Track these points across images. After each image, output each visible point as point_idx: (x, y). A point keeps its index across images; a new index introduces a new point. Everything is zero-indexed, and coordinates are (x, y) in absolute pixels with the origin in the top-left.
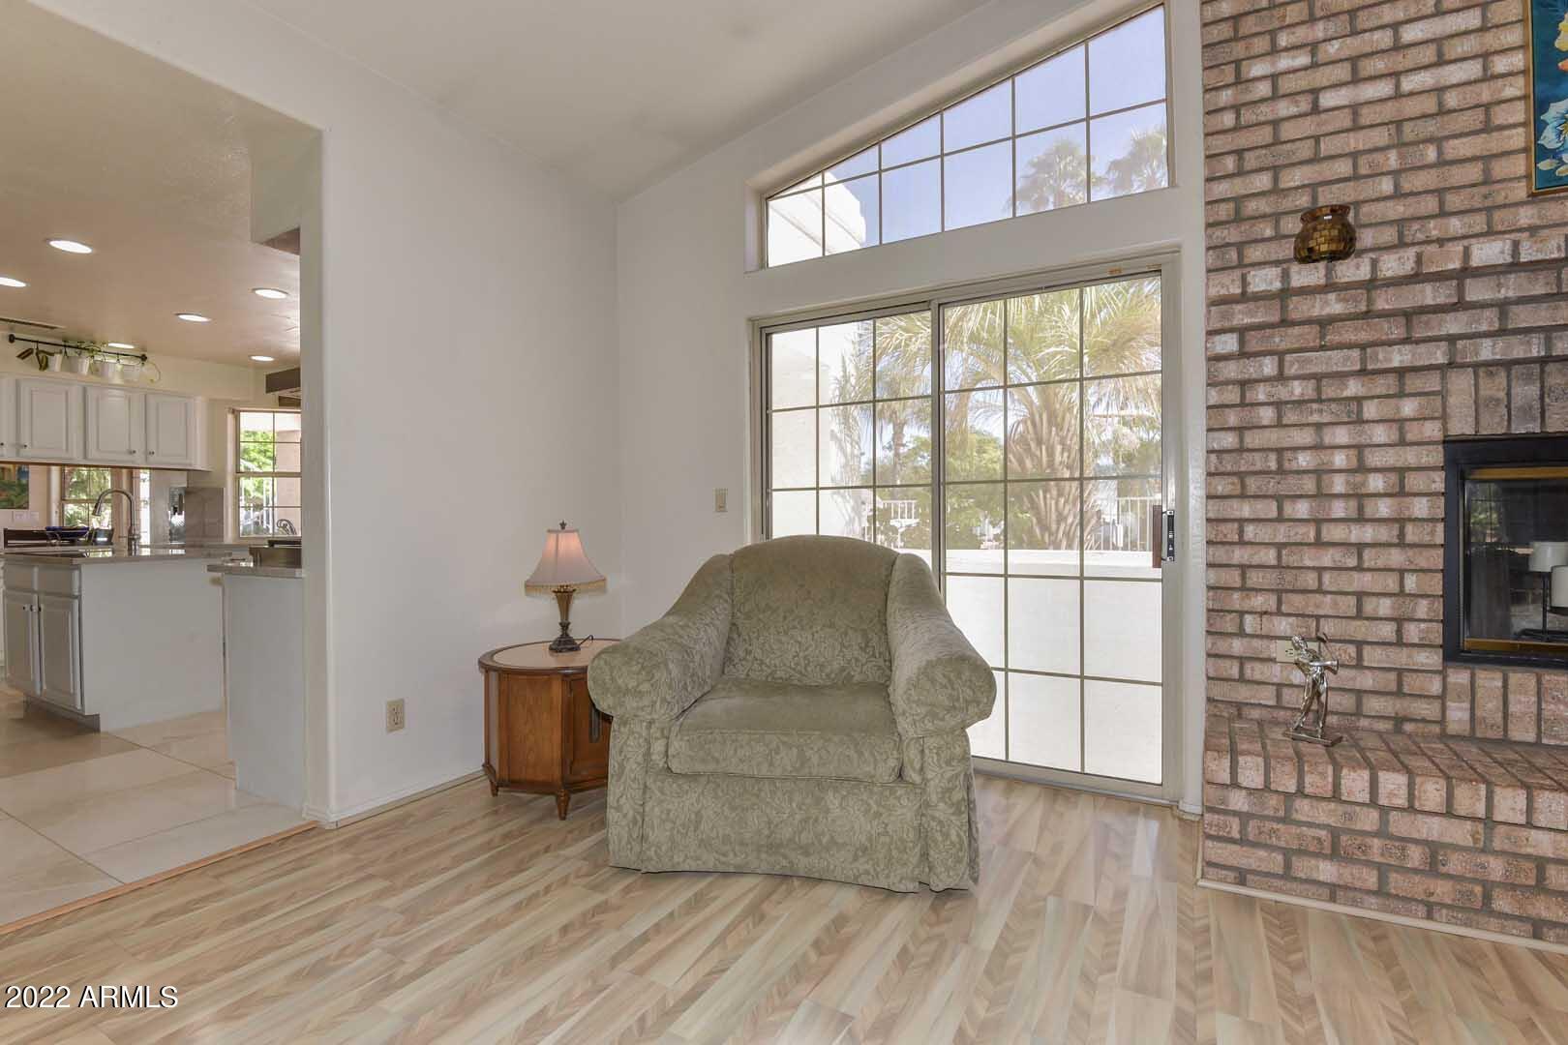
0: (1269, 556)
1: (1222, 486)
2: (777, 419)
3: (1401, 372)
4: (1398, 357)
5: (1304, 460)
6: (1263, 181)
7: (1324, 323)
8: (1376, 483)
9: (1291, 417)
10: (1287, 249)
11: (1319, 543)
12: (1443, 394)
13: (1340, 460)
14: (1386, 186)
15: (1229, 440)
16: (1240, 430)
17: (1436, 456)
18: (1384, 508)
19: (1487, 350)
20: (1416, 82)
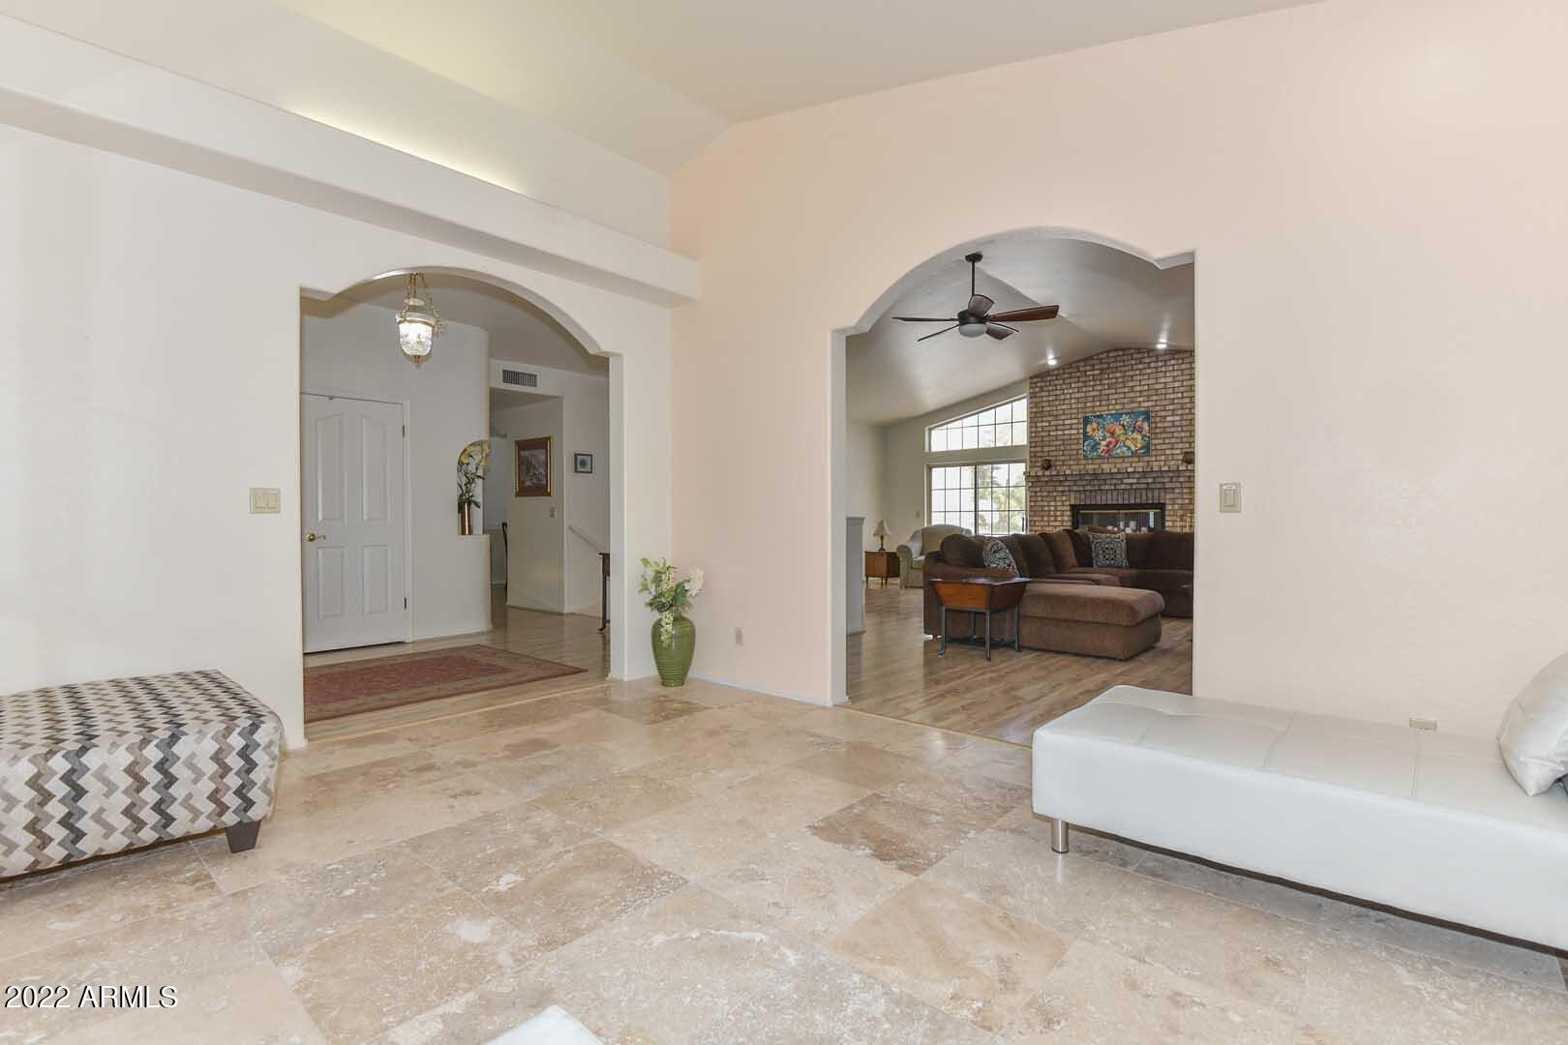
2: (933, 493)
3: (1062, 491)
4: (1060, 489)
5: (1046, 508)
7: (1047, 482)
8: (1058, 513)
9: (1044, 499)
10: (1042, 464)
11: (1049, 526)
12: (1070, 496)
13: (1052, 508)
14: (1059, 453)
15: (1033, 504)
16: (1035, 502)
17: (1068, 508)
18: (1059, 519)
19: (1075, 488)
20: (1066, 432)
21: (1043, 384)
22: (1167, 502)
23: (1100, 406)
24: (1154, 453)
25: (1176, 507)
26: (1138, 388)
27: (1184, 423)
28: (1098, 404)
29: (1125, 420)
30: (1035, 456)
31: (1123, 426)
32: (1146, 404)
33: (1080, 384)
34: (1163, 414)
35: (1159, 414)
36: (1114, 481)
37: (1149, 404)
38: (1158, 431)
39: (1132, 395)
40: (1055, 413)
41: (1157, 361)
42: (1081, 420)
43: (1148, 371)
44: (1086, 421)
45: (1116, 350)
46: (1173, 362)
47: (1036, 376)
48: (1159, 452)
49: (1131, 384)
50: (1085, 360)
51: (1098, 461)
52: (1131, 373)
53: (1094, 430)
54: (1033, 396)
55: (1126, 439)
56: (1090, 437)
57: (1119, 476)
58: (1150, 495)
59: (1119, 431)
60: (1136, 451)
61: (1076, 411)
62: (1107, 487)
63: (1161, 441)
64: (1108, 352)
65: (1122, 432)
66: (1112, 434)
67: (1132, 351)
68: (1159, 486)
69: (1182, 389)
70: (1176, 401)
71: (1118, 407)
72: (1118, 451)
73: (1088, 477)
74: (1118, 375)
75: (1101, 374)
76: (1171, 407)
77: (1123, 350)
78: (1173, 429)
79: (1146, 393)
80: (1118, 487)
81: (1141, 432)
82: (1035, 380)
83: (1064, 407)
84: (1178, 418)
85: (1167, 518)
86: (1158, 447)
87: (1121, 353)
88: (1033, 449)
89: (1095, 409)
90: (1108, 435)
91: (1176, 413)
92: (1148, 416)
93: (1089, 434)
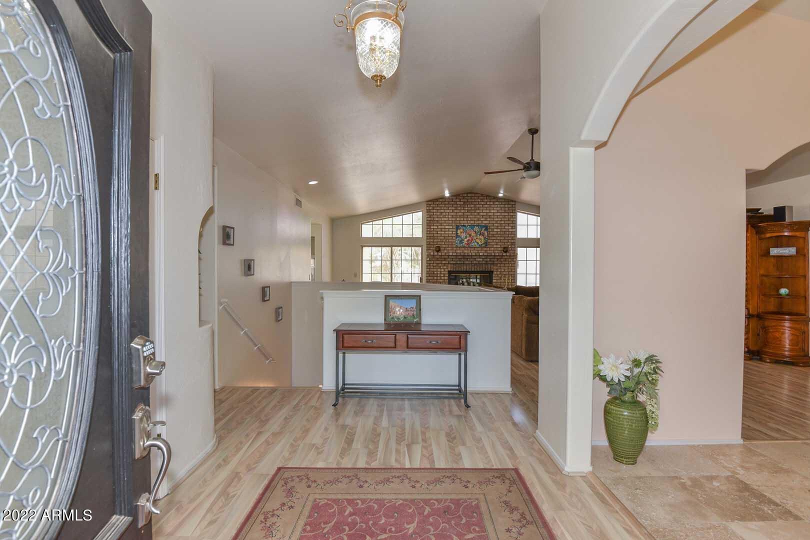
1: (428, 275)
3: (444, 264)
4: (444, 262)
5: (435, 273)
6: (432, 240)
7: (438, 258)
8: (442, 275)
9: (435, 268)
10: (434, 249)
12: (448, 266)
13: (439, 273)
14: (443, 243)
15: (428, 270)
16: (429, 269)
17: (447, 273)
18: (443, 278)
19: (452, 262)
20: (446, 233)
21: (434, 206)
22: (494, 270)
23: (464, 220)
24: (488, 246)
25: (498, 273)
26: (482, 214)
28: (462, 219)
29: (476, 229)
30: (429, 244)
31: (475, 232)
32: (485, 222)
33: (453, 208)
34: (493, 227)
35: (491, 227)
36: (471, 260)
37: (487, 222)
38: (490, 236)
39: (478, 217)
40: (440, 222)
41: (490, 202)
42: (455, 227)
43: (486, 206)
44: (458, 228)
45: (470, 193)
46: (497, 203)
47: (430, 201)
48: (491, 246)
49: (478, 211)
50: (457, 196)
51: (463, 249)
52: (478, 206)
53: (461, 233)
54: (428, 211)
55: (477, 239)
56: (460, 236)
57: (475, 257)
58: (487, 267)
59: (473, 234)
60: (481, 245)
61: (451, 222)
62: (467, 262)
63: (492, 241)
64: (467, 193)
65: (475, 235)
66: (470, 235)
67: (480, 195)
68: (491, 263)
69: (501, 217)
70: (498, 222)
71: (472, 222)
72: (473, 244)
73: (460, 257)
74: (472, 206)
75: (464, 204)
76: (496, 225)
77: (475, 193)
78: (497, 235)
79: (485, 217)
80: (473, 263)
81: (484, 236)
82: (430, 203)
83: (446, 219)
84: (499, 230)
85: (494, 278)
86: (490, 244)
87: (474, 195)
88: (428, 240)
89: (461, 222)
90: (468, 236)
91: (498, 227)
92: (486, 228)
93: (459, 235)
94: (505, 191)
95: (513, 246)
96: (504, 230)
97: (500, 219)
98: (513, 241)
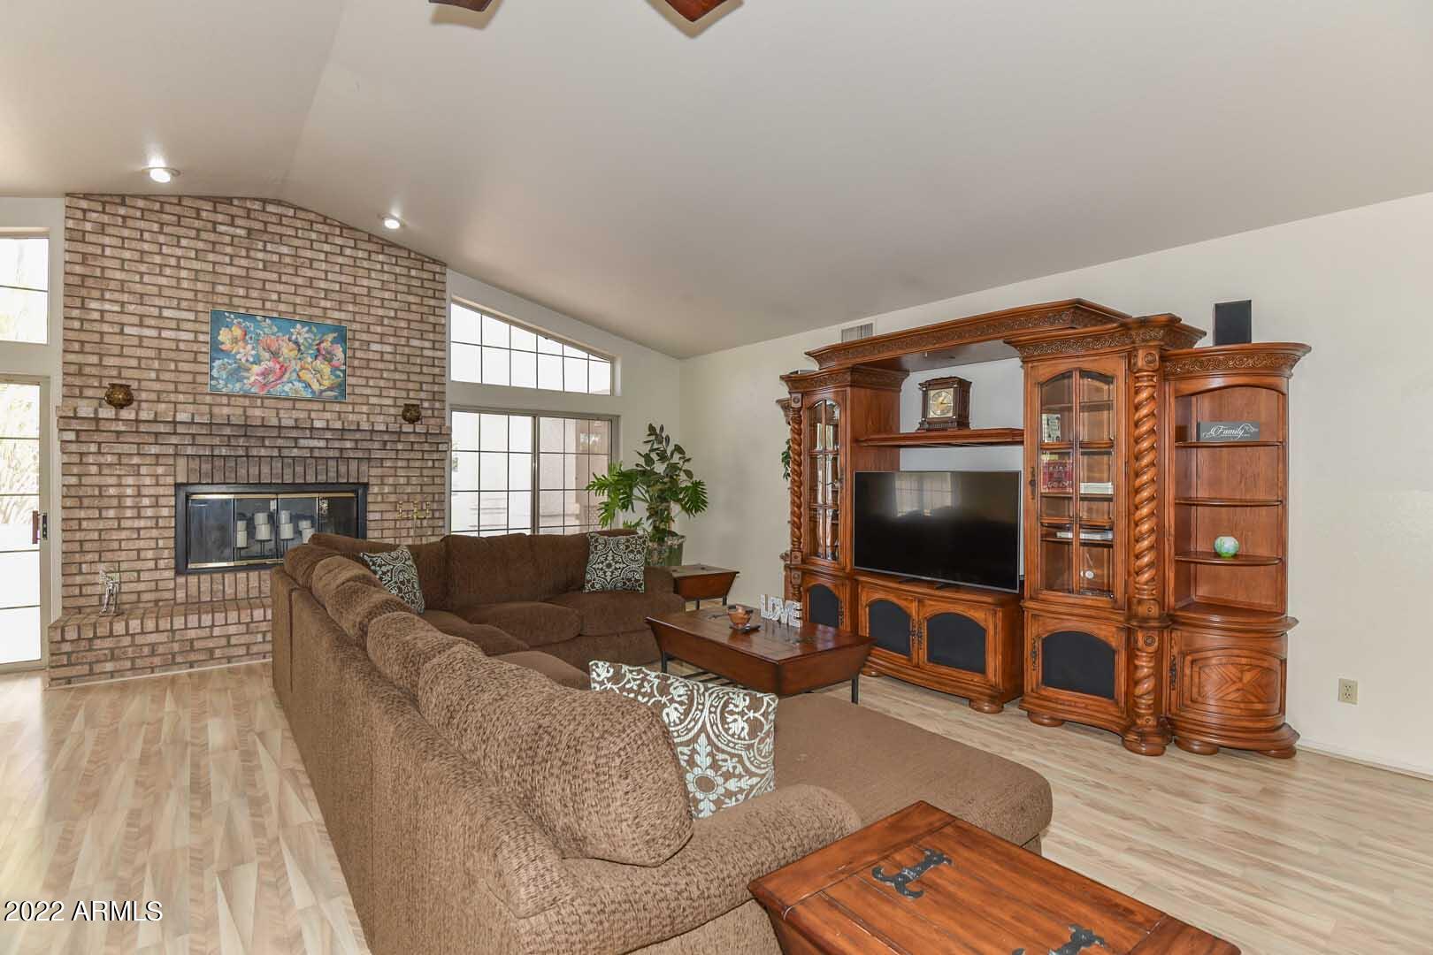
0: (95, 536)
1: (70, 503)
3: (157, 456)
4: (154, 450)
5: (112, 491)
6: (92, 359)
7: (118, 433)
8: (146, 502)
9: (106, 471)
10: (102, 393)
11: (119, 528)
12: (175, 466)
13: (129, 491)
14: (151, 375)
15: (74, 480)
16: (79, 476)
17: (171, 491)
18: (149, 512)
19: (190, 451)
20: (167, 334)
22: (373, 481)
23: (247, 297)
24: (348, 399)
25: (386, 489)
26: (322, 284)
27: (398, 358)
28: (241, 292)
29: (302, 333)
30: (79, 374)
31: (296, 343)
32: (337, 315)
33: (200, 245)
34: (365, 337)
35: (357, 335)
36: (280, 442)
37: (343, 316)
38: (356, 363)
39: (310, 292)
40: (137, 288)
41: (355, 248)
42: (207, 318)
43: (340, 260)
44: (217, 320)
45: (279, 203)
46: (381, 257)
47: (82, 197)
48: (359, 400)
49: (309, 273)
50: (215, 200)
51: (247, 402)
52: (308, 253)
53: (235, 341)
54: (73, 236)
55: (302, 368)
56: (227, 353)
57: (294, 434)
58: (343, 469)
59: (287, 351)
60: (322, 391)
61: (190, 295)
62: (263, 452)
63: (361, 381)
64: (264, 201)
65: (295, 354)
66: (275, 355)
67: (312, 217)
68: (360, 455)
69: (395, 305)
70: (386, 321)
71: (282, 307)
72: (287, 388)
73: (228, 431)
74: (285, 250)
75: (248, 237)
76: (379, 329)
77: (296, 208)
78: (381, 365)
79: (335, 296)
80: (285, 452)
81: (330, 361)
82: (82, 204)
83: (163, 281)
84: (388, 348)
85: (371, 507)
86: (357, 390)
87: (291, 212)
89: (236, 301)
90: (267, 355)
91: (385, 339)
92: (342, 336)
93: (223, 347)
94: (408, 212)
95: (437, 405)
96: (407, 350)
97: (392, 314)
98: (436, 388)
